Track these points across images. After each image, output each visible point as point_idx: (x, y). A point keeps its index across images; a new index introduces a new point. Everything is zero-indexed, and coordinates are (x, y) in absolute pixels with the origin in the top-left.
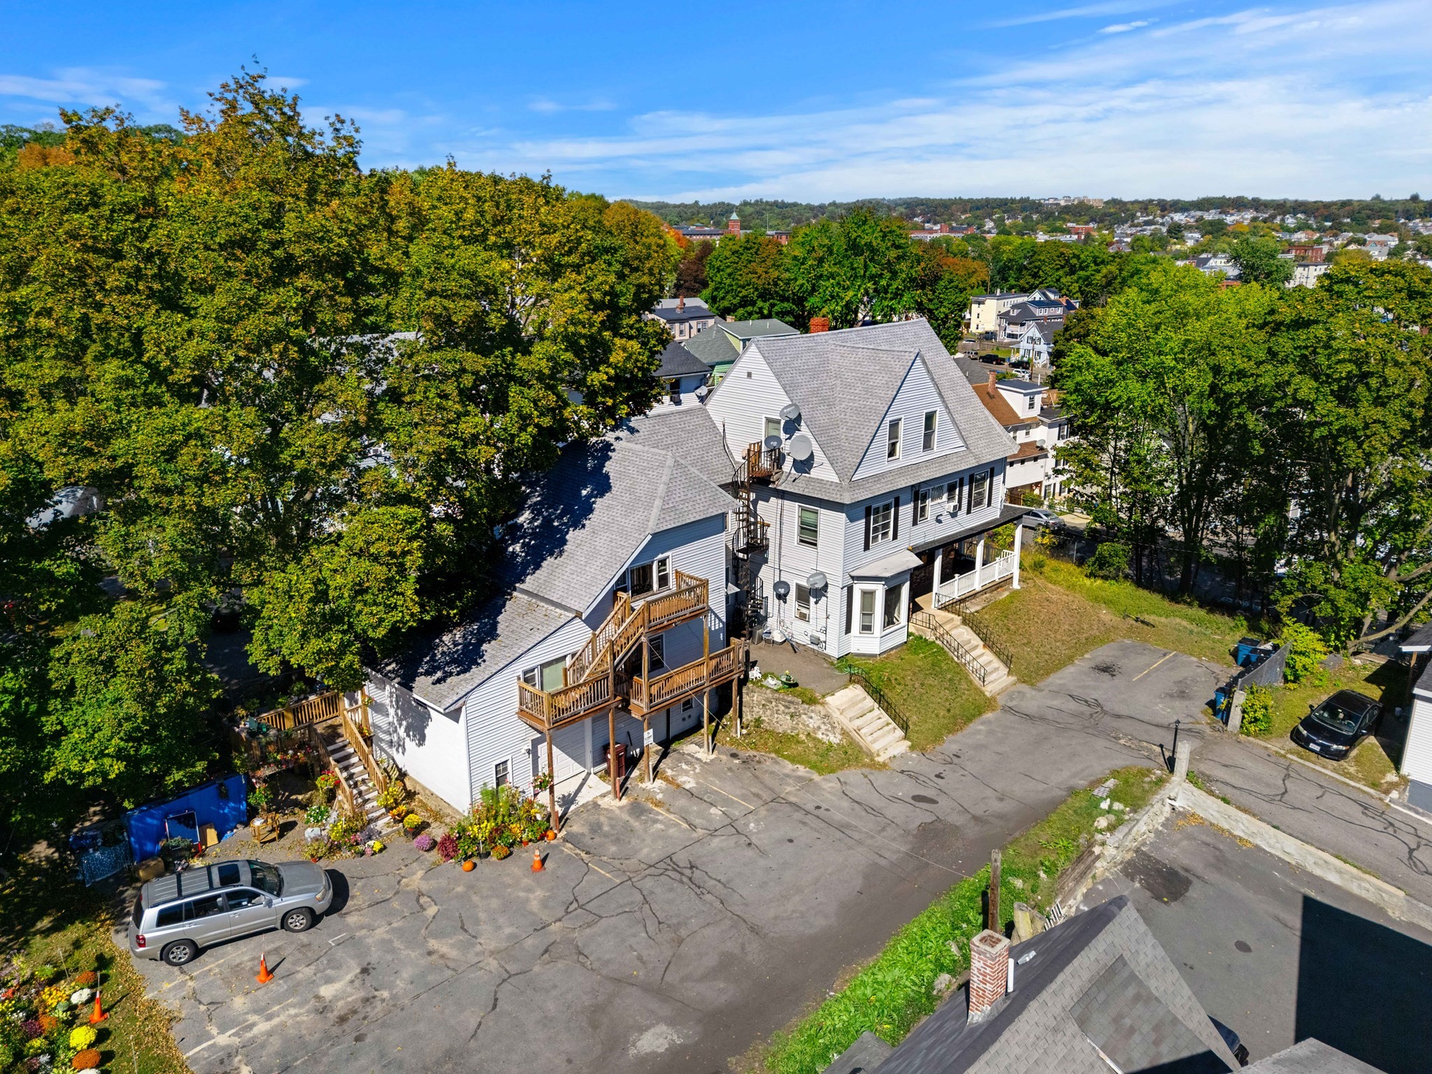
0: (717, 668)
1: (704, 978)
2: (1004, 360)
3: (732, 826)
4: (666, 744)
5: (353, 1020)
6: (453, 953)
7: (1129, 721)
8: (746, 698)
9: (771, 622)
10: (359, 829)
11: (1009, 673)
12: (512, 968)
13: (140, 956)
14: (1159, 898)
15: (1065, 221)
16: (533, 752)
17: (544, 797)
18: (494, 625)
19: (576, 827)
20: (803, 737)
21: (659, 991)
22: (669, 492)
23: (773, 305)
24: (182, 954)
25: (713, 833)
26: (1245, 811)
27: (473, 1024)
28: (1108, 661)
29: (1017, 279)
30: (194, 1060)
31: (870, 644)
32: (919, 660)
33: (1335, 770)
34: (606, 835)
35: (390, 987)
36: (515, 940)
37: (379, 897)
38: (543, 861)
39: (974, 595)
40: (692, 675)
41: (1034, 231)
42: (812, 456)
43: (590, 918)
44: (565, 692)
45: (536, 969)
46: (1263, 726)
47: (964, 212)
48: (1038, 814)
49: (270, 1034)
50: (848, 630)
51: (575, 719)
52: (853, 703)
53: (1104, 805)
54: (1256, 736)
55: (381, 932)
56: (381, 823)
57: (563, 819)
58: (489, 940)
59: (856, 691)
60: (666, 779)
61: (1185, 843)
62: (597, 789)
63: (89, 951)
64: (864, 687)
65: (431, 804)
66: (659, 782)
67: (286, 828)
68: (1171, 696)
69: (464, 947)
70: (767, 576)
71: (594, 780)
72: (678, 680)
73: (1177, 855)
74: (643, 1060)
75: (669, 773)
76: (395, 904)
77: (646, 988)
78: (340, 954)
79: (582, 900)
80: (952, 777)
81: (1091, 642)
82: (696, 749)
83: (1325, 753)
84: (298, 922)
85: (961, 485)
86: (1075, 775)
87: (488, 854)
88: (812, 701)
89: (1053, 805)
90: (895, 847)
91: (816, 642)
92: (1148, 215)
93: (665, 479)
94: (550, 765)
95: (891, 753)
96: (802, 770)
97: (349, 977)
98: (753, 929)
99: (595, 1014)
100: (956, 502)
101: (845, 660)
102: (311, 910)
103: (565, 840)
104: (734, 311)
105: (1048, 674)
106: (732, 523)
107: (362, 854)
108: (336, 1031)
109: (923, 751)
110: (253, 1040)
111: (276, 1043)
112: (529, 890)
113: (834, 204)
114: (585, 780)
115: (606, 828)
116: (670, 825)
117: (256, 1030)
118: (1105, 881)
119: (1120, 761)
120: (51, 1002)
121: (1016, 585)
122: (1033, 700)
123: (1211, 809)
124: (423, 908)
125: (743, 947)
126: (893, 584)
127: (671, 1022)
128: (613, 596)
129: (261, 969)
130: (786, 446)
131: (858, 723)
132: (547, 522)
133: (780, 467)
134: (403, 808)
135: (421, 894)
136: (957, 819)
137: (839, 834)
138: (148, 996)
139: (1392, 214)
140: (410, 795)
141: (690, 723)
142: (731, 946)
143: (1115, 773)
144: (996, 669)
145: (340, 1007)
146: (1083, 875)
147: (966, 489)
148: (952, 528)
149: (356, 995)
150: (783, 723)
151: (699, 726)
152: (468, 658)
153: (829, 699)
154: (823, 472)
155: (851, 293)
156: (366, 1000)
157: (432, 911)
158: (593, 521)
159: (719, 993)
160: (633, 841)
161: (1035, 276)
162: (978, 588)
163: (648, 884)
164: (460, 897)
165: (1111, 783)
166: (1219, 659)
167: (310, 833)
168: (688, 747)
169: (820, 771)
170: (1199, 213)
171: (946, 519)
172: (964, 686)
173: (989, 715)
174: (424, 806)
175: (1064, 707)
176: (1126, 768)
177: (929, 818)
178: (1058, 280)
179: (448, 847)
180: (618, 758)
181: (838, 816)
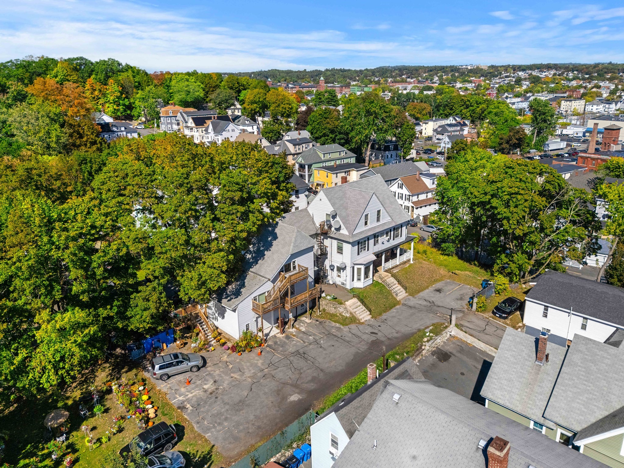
0: (311, 294)
1: (307, 383)
2: (434, 151)
3: (316, 342)
4: (296, 317)
5: (214, 393)
6: (238, 377)
7: (441, 308)
8: (321, 303)
9: (329, 277)
10: (207, 344)
11: (406, 292)
12: (255, 381)
13: (154, 378)
14: (440, 361)
15: (470, 76)
16: (257, 321)
17: (260, 334)
18: (244, 283)
19: (270, 343)
20: (338, 315)
21: (295, 386)
22: (296, 240)
23: (336, 136)
24: (165, 378)
25: (310, 344)
26: (471, 335)
27: (246, 394)
28: (440, 287)
29: (444, 111)
30: (175, 403)
31: (360, 284)
32: (376, 289)
33: (503, 323)
34: (279, 345)
35: (222, 386)
36: (255, 374)
37: (215, 363)
38: (261, 352)
39: (397, 266)
40: (304, 296)
41: (456, 82)
42: (340, 226)
43: (276, 368)
44: (266, 303)
45: (261, 381)
46: (483, 309)
47: (425, 73)
48: (407, 337)
49: (192, 397)
50: (353, 280)
51: (269, 311)
52: (354, 304)
53: (427, 334)
54: (481, 312)
55: (217, 372)
56: (212, 342)
57: (266, 340)
58: (248, 374)
59: (355, 300)
60: (296, 328)
61: (452, 345)
62: (275, 331)
63: (139, 377)
64: (358, 299)
65: (227, 336)
66: (294, 329)
67: (186, 344)
68: (457, 299)
69: (241, 376)
70: (327, 263)
71: (274, 329)
72: (299, 298)
73: (449, 348)
74: (291, 402)
75: (297, 326)
76: (220, 365)
77: (292, 385)
78: (207, 377)
79: (273, 363)
80: (383, 326)
81: (436, 281)
82: (305, 319)
83: (501, 317)
84: (195, 369)
85: (391, 231)
86: (421, 325)
87: (245, 351)
88: (341, 303)
89: (413, 334)
90: (363, 347)
91: (343, 284)
92: (507, 73)
93: (294, 236)
94: (262, 325)
95: (365, 319)
96: (338, 325)
97: (211, 383)
98: (322, 370)
99: (278, 392)
100: (389, 237)
101: (352, 290)
102: (198, 366)
103: (267, 346)
104: (320, 138)
105: (419, 292)
106: (316, 247)
107: (209, 351)
108: (210, 396)
109: (375, 318)
110: (189, 398)
111: (195, 399)
112: (258, 360)
113: (367, 70)
114: (272, 329)
115: (279, 343)
116: (297, 342)
117: (189, 396)
118: (426, 357)
119: (435, 321)
120: (134, 389)
121: (412, 262)
122: (413, 301)
123: (461, 335)
124: (228, 366)
125: (318, 375)
126: (367, 265)
127: (299, 393)
128: (279, 274)
129: (186, 381)
130: (332, 222)
131: (355, 310)
132: (258, 249)
133: (330, 229)
134: (219, 338)
135: (227, 362)
136: (383, 339)
137: (347, 344)
138: (158, 388)
139: (616, 71)
140: (220, 334)
141: (303, 311)
142: (315, 374)
143: (433, 325)
144: (402, 291)
145: (210, 391)
146: (418, 354)
147: (392, 233)
148: (388, 245)
149: (213, 388)
150: (332, 310)
151: (306, 311)
152: (237, 293)
153: (346, 303)
154: (344, 231)
155: (367, 131)
156: (217, 389)
157: (231, 366)
158: (273, 248)
159: (312, 386)
160: (287, 347)
161: (451, 109)
162: (398, 263)
163: (292, 358)
164: (238, 363)
165: (431, 328)
166: (477, 286)
167: (193, 345)
168: (303, 318)
169: (343, 325)
170: (530, 72)
171: (386, 242)
172: (390, 297)
173: (398, 307)
174: (224, 337)
175: (422, 303)
176: (437, 323)
177: (374, 339)
178: (461, 111)
179: (234, 348)
180: (282, 322)
181: (347, 339)
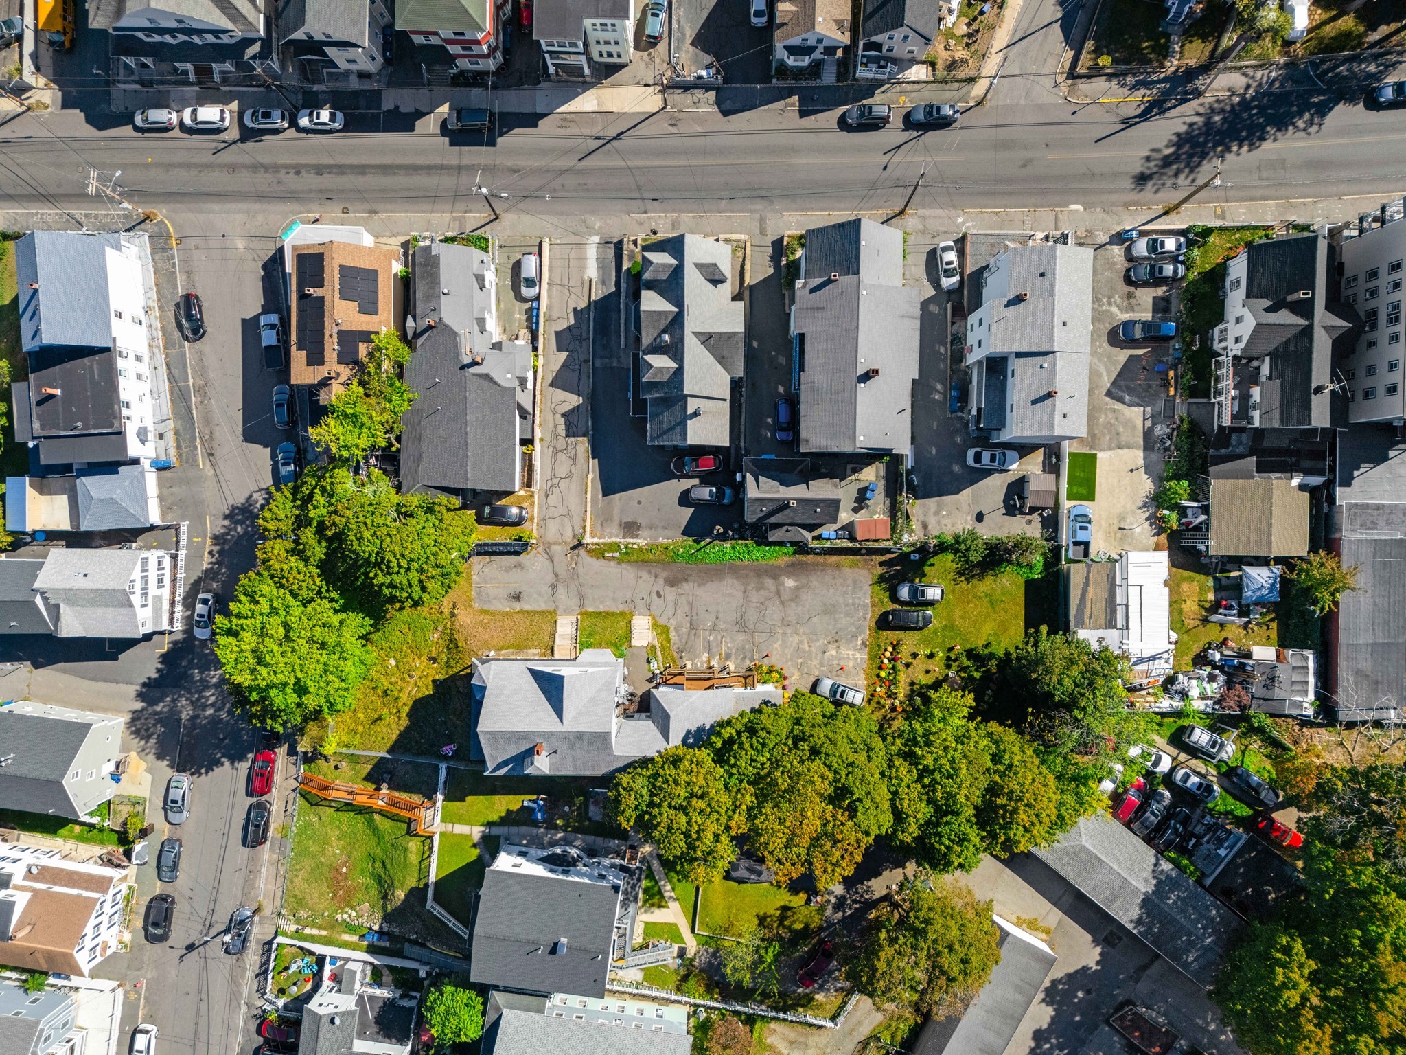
5: (835, 639)
6: (806, 642)
27: (816, 618)
30: (866, 654)
35: (823, 643)
36: (791, 634)
43: (773, 626)
45: (794, 622)
49: (851, 649)
52: (638, 638)
55: (814, 662)
58: (797, 639)
69: (802, 642)
77: (779, 597)
78: (826, 663)
79: (769, 634)
96: (672, 635)
97: (828, 653)
98: (744, 593)
103: (754, 660)
108: (840, 639)
109: (632, 612)
110: (854, 650)
111: (851, 646)
112: (776, 648)
115: (742, 655)
117: (853, 653)
129: (842, 672)
136: (660, 580)
137: (693, 603)
138: (865, 682)
142: (754, 592)
145: (834, 645)
163: (751, 626)
169: (668, 630)
177: (667, 588)
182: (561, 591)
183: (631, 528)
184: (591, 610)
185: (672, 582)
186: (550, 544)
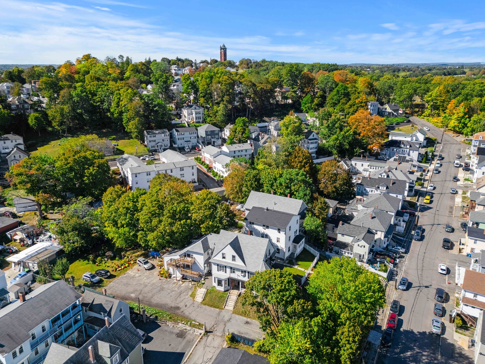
3: (174, 291)
14: (177, 334)
27: (134, 284)
32: (220, 295)
52: (202, 291)
53: (189, 322)
59: (205, 290)
60: (183, 283)
61: (192, 337)
78: (142, 273)
85: (245, 272)
95: (198, 300)
96: (190, 294)
97: (139, 275)
100: (243, 275)
103: (166, 280)
109: (201, 304)
125: (149, 297)
131: (199, 294)
145: (135, 276)
146: (174, 324)
147: (247, 274)
148: (243, 279)
153: (201, 288)
164: (153, 277)
182: (226, 318)
183: (181, 335)
184: (217, 309)
185: (178, 308)
186: (221, 336)
